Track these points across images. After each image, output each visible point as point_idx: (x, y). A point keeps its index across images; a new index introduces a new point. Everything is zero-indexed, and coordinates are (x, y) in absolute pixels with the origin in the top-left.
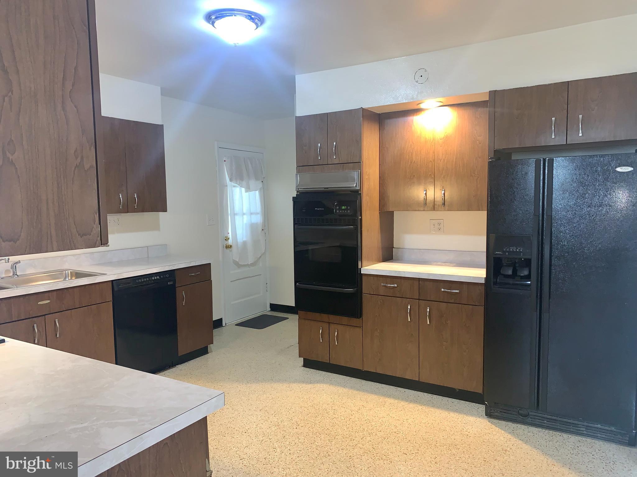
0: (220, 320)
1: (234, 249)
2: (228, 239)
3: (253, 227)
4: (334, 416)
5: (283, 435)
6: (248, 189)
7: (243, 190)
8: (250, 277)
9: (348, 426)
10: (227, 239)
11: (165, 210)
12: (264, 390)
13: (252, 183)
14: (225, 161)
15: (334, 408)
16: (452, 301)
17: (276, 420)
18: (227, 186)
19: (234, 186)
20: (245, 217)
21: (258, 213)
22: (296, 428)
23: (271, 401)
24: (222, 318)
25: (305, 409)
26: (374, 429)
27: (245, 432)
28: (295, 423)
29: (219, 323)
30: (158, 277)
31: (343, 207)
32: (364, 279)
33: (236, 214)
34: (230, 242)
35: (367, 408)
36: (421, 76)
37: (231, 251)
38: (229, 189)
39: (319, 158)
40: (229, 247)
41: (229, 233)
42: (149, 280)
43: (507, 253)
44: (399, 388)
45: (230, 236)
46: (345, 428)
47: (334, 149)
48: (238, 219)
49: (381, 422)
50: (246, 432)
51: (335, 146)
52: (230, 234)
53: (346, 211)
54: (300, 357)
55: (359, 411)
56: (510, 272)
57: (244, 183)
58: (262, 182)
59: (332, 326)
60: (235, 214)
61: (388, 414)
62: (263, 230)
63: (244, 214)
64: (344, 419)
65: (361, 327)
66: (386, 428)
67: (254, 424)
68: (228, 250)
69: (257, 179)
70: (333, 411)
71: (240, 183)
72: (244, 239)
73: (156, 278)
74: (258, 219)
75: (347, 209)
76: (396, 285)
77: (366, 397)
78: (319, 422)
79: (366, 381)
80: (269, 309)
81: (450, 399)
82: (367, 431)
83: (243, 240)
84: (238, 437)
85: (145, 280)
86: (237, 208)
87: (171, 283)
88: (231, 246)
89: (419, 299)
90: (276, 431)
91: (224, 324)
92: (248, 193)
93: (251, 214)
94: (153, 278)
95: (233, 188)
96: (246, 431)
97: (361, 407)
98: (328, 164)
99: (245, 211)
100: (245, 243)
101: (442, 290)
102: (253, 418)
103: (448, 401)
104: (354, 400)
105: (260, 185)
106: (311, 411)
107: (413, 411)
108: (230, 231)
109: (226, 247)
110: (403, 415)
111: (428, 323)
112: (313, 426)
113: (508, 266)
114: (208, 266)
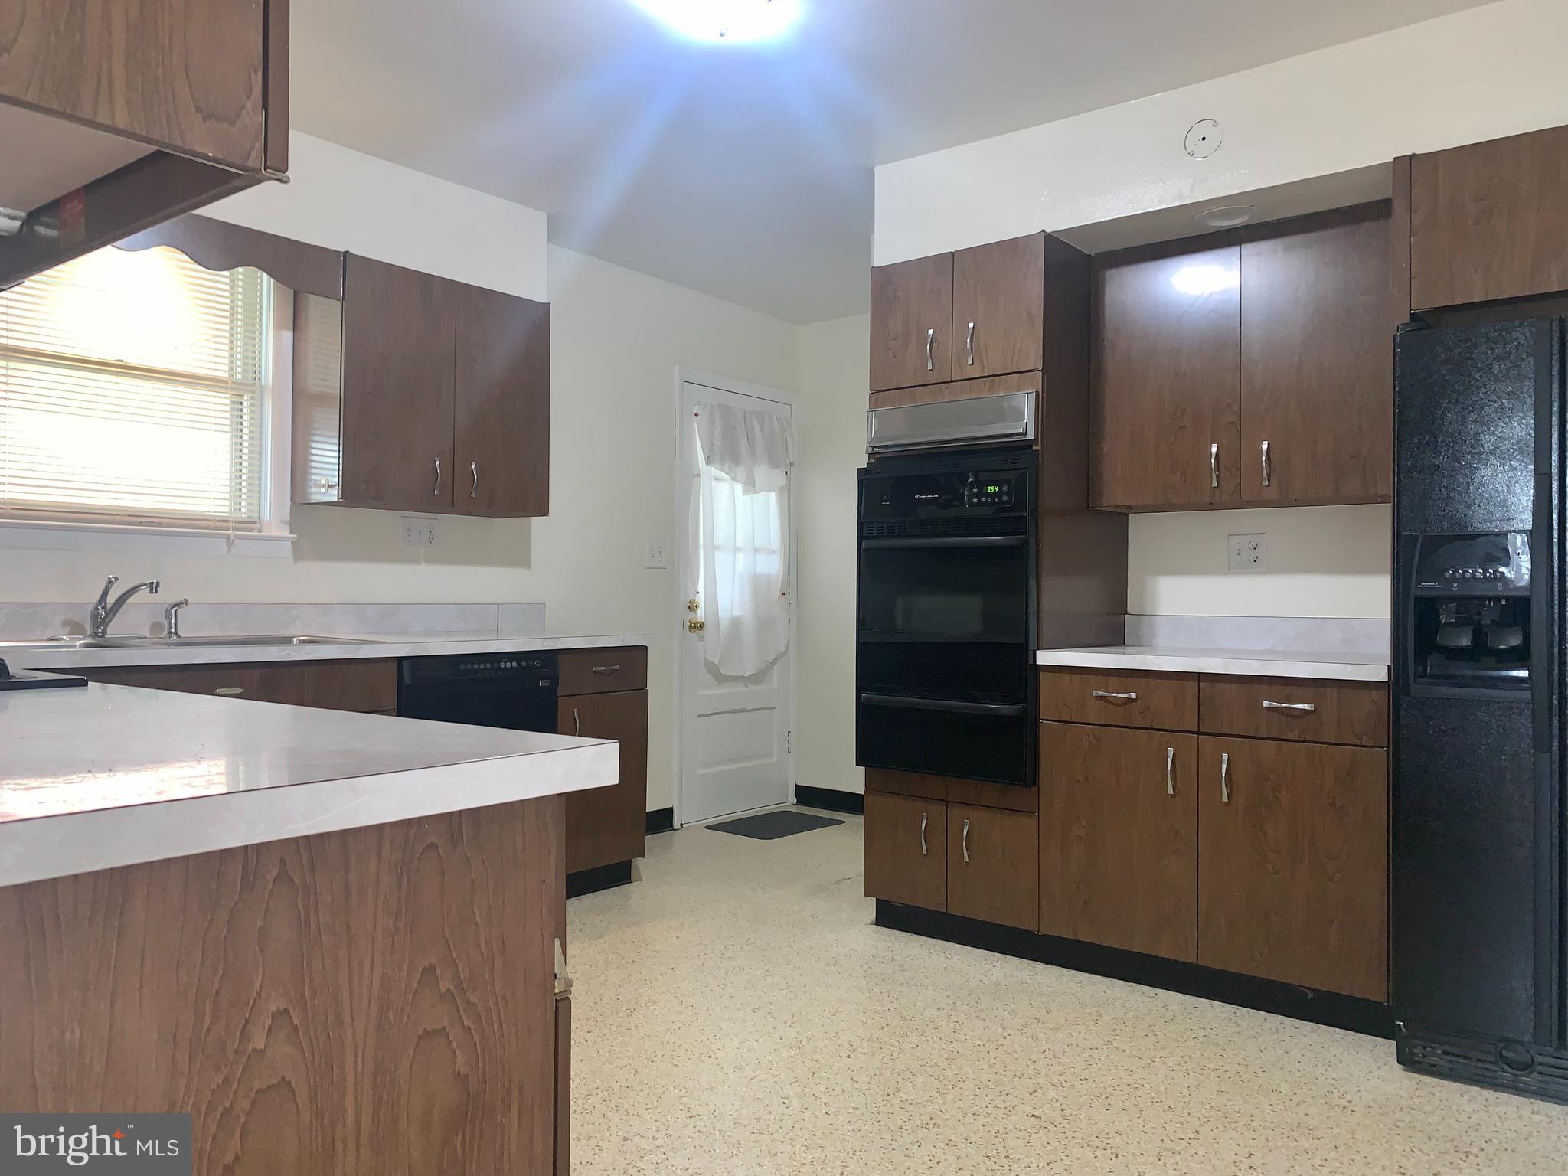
0: (669, 812)
1: (709, 632)
2: (697, 606)
3: (757, 583)
4: (956, 1036)
5: (812, 1070)
6: (750, 486)
7: (739, 488)
8: (747, 711)
9: (993, 1061)
10: (693, 607)
11: (543, 511)
12: (766, 968)
13: (762, 471)
14: (697, 415)
15: (954, 1019)
16: (1294, 735)
17: (794, 1034)
18: (699, 475)
19: (717, 479)
20: (740, 556)
21: (774, 552)
22: (849, 1057)
23: (784, 992)
24: (672, 808)
25: (875, 1016)
26: (1067, 1074)
27: (708, 1055)
28: (846, 1046)
29: (663, 820)
30: (514, 664)
31: (991, 489)
32: (1045, 679)
33: (718, 548)
34: (700, 614)
35: (1046, 1025)
36: (1204, 139)
37: (702, 639)
38: (703, 482)
39: (930, 367)
40: (697, 627)
41: (698, 593)
42: (492, 668)
43: (1455, 585)
44: (1138, 985)
45: (701, 599)
46: (985, 1067)
47: (968, 340)
48: (720, 557)
49: (1089, 1058)
50: (710, 1057)
51: (972, 333)
52: (701, 595)
53: (997, 499)
54: (866, 894)
55: (1025, 1030)
56: (1465, 641)
57: (741, 471)
58: (786, 472)
59: (956, 812)
60: (715, 548)
61: (1108, 1041)
62: (783, 594)
63: (737, 549)
64: (981, 1043)
65: (1031, 812)
66: (1102, 1072)
67: (734, 1039)
68: (694, 636)
69: (774, 464)
70: (952, 1026)
71: (730, 467)
72: (736, 613)
73: (508, 665)
74: (772, 565)
75: (999, 494)
76: (1133, 695)
77: (1045, 1000)
78: (913, 1048)
79: (1046, 966)
80: (793, 799)
81: (1288, 1020)
82: (1046, 1075)
83: (733, 613)
84: (688, 1064)
85: (482, 666)
86: (720, 537)
87: (546, 683)
88: (701, 626)
89: (1199, 733)
90: (792, 1060)
91: (676, 825)
92: (747, 497)
93: (756, 550)
94: (502, 665)
95: (715, 484)
96: (711, 1053)
97: (1031, 1021)
98: (952, 381)
99: (740, 542)
100: (736, 623)
101: (1266, 704)
102: (732, 1026)
103: (1281, 1024)
104: (1013, 1005)
105: (780, 479)
106: (890, 1021)
107: (1180, 1039)
108: (701, 588)
109: (690, 627)
110: (1152, 1047)
111: (1225, 798)
112: (895, 1055)
113: (1459, 624)
114: (639, 653)
